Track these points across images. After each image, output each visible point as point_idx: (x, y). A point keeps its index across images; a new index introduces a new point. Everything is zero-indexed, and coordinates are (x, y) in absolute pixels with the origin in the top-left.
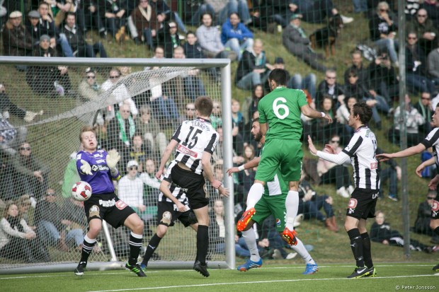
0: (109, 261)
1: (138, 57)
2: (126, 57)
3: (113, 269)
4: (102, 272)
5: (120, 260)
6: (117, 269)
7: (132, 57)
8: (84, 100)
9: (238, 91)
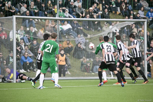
0: (111, 77)
1: (120, 19)
2: (116, 19)
3: (112, 79)
4: (109, 80)
5: (114, 77)
6: (113, 79)
7: (118, 19)
8: (104, 31)
9: (149, 29)
